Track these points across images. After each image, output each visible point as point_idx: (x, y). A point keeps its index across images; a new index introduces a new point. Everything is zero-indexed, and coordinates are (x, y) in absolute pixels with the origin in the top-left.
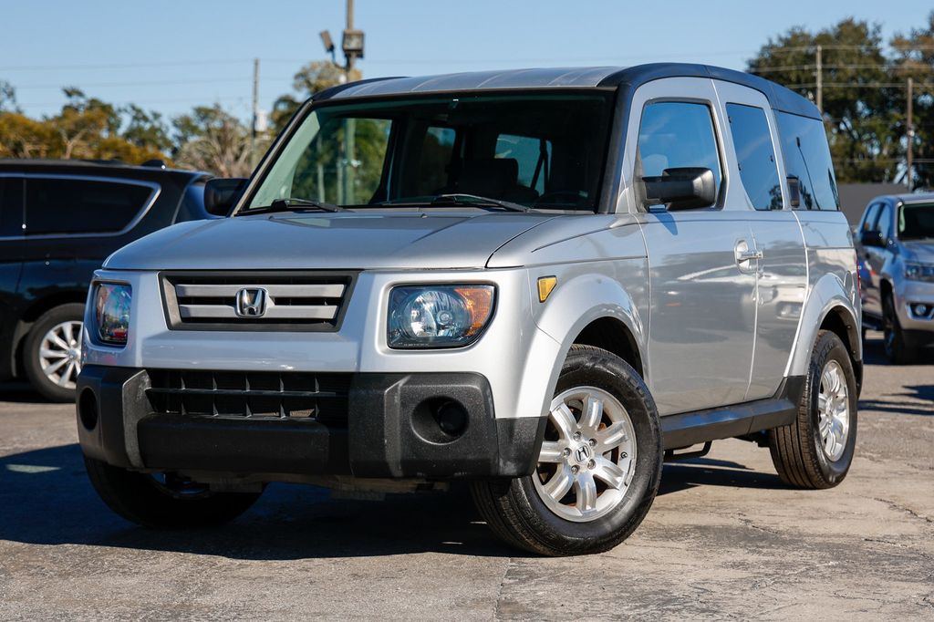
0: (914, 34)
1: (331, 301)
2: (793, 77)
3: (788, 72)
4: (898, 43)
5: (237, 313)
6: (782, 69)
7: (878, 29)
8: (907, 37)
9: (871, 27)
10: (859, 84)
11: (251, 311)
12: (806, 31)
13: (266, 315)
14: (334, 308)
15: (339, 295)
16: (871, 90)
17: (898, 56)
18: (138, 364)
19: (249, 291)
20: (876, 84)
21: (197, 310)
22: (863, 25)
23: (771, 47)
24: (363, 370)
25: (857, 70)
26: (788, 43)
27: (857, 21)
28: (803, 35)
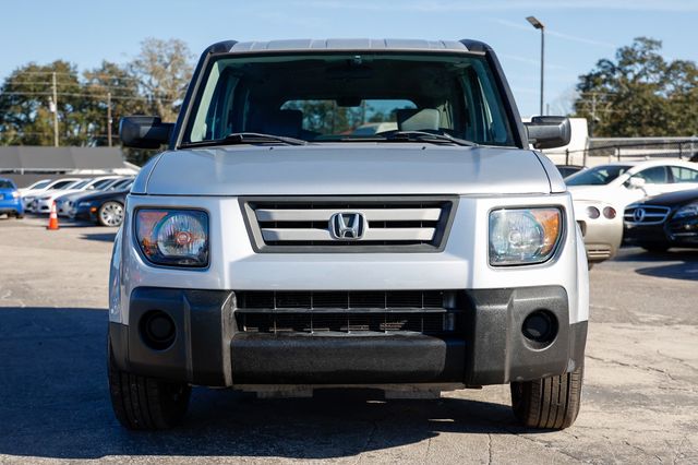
0: (94, 70)
1: (427, 224)
2: (32, 89)
3: (29, 86)
4: (87, 74)
5: (333, 236)
6: (25, 83)
7: (76, 67)
8: (91, 71)
9: (72, 65)
10: (67, 94)
11: (349, 234)
12: (38, 64)
13: (364, 237)
14: (432, 230)
15: (436, 218)
16: (76, 98)
17: (87, 81)
18: (227, 287)
19: (344, 215)
20: (76, 95)
21: (285, 234)
22: (68, 64)
23: (18, 71)
24: (476, 286)
25: (67, 87)
26: (29, 70)
27: (64, 61)
28: (35, 67)
